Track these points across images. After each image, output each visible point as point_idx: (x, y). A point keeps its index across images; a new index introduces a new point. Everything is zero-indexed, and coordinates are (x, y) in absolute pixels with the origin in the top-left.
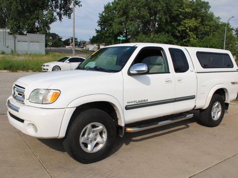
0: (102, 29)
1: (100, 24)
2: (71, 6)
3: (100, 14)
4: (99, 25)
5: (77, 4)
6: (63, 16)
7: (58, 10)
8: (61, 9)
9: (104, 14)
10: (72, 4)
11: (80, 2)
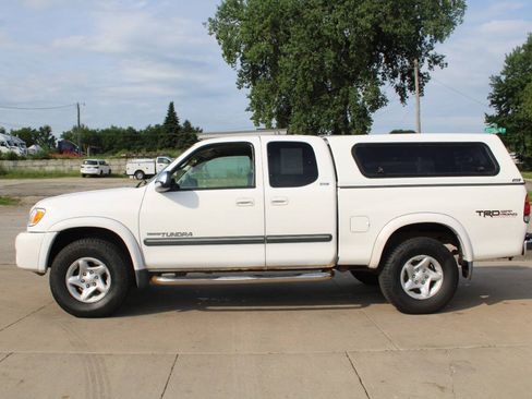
0: (501, 112)
1: (496, 102)
2: (424, 69)
3: (492, 78)
4: (493, 103)
5: (436, 63)
6: (408, 93)
7: (398, 81)
8: (403, 79)
9: (503, 78)
10: (426, 64)
11: (443, 57)
